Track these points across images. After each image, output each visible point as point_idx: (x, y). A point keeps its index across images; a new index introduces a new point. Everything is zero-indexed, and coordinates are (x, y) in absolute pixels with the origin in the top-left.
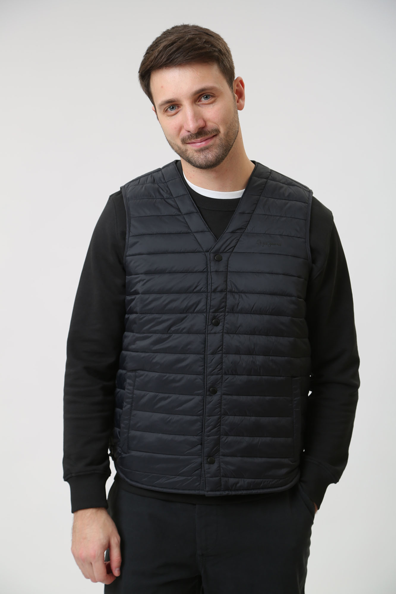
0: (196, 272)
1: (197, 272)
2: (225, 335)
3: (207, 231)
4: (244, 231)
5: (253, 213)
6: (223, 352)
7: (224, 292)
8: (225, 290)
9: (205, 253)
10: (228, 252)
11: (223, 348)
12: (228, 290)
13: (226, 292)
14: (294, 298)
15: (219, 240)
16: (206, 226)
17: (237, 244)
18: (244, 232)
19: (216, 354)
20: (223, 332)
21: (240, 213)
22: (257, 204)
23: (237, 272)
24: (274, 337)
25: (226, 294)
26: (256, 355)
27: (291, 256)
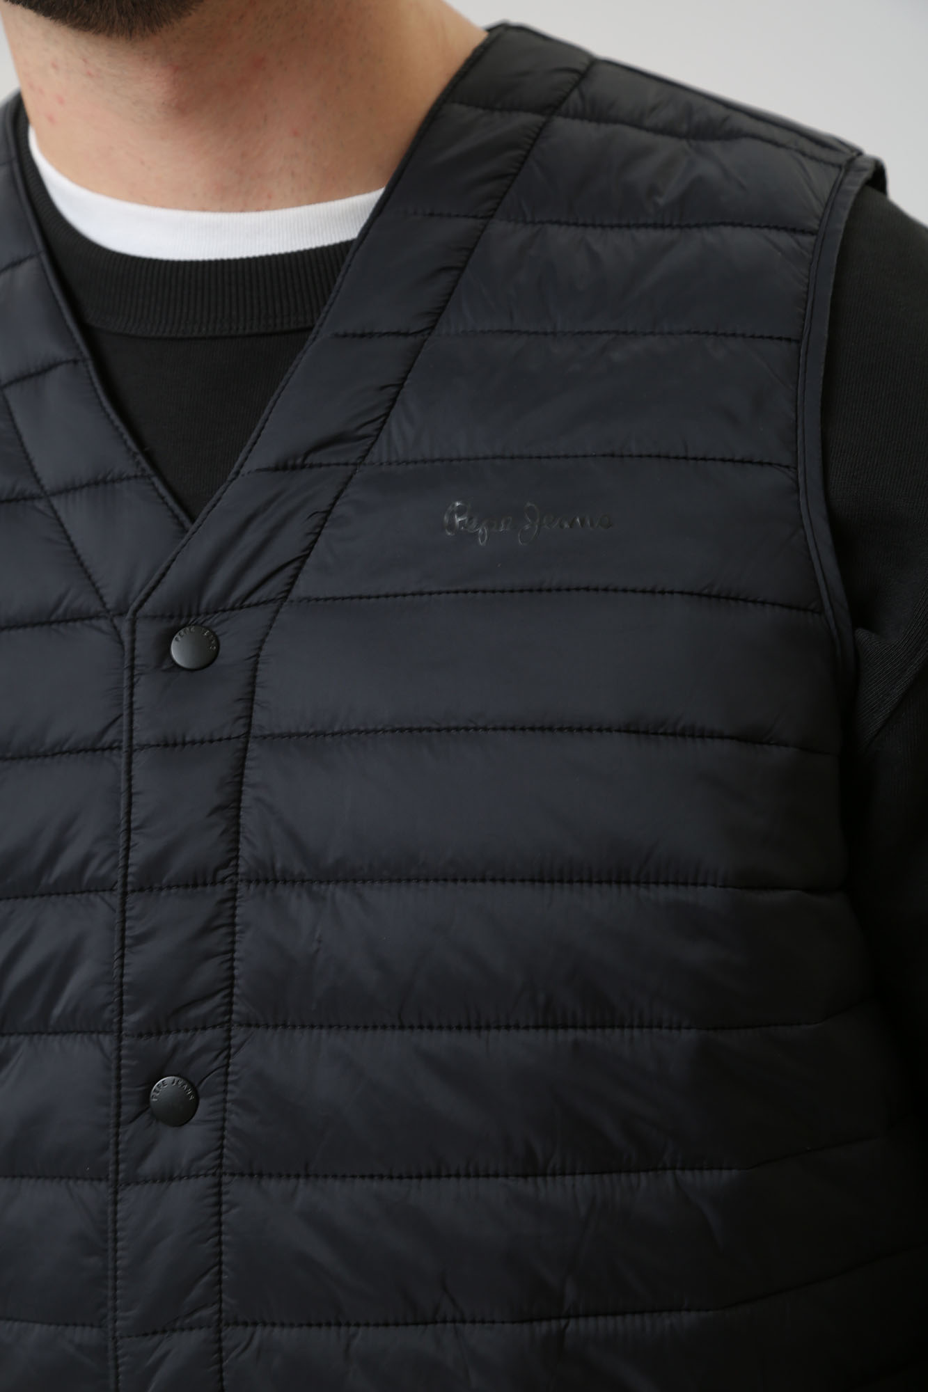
0: (57, 752)
1: (62, 753)
2: (236, 1189)
3: (129, 478)
4: (364, 457)
5: (433, 328)
6: (220, 1311)
7: (214, 883)
8: (225, 865)
9: (116, 621)
10: (257, 604)
11: (220, 1282)
12: (241, 870)
13: (228, 886)
14: (707, 897)
15: (198, 521)
16: (125, 442)
17: (315, 541)
18: (367, 460)
19: (174, 1330)
20: (220, 1166)
21: (337, 335)
22: (462, 269)
23: (308, 735)
24: (587, 1178)
25: (233, 897)
26: (464, 1321)
27: (682, 593)
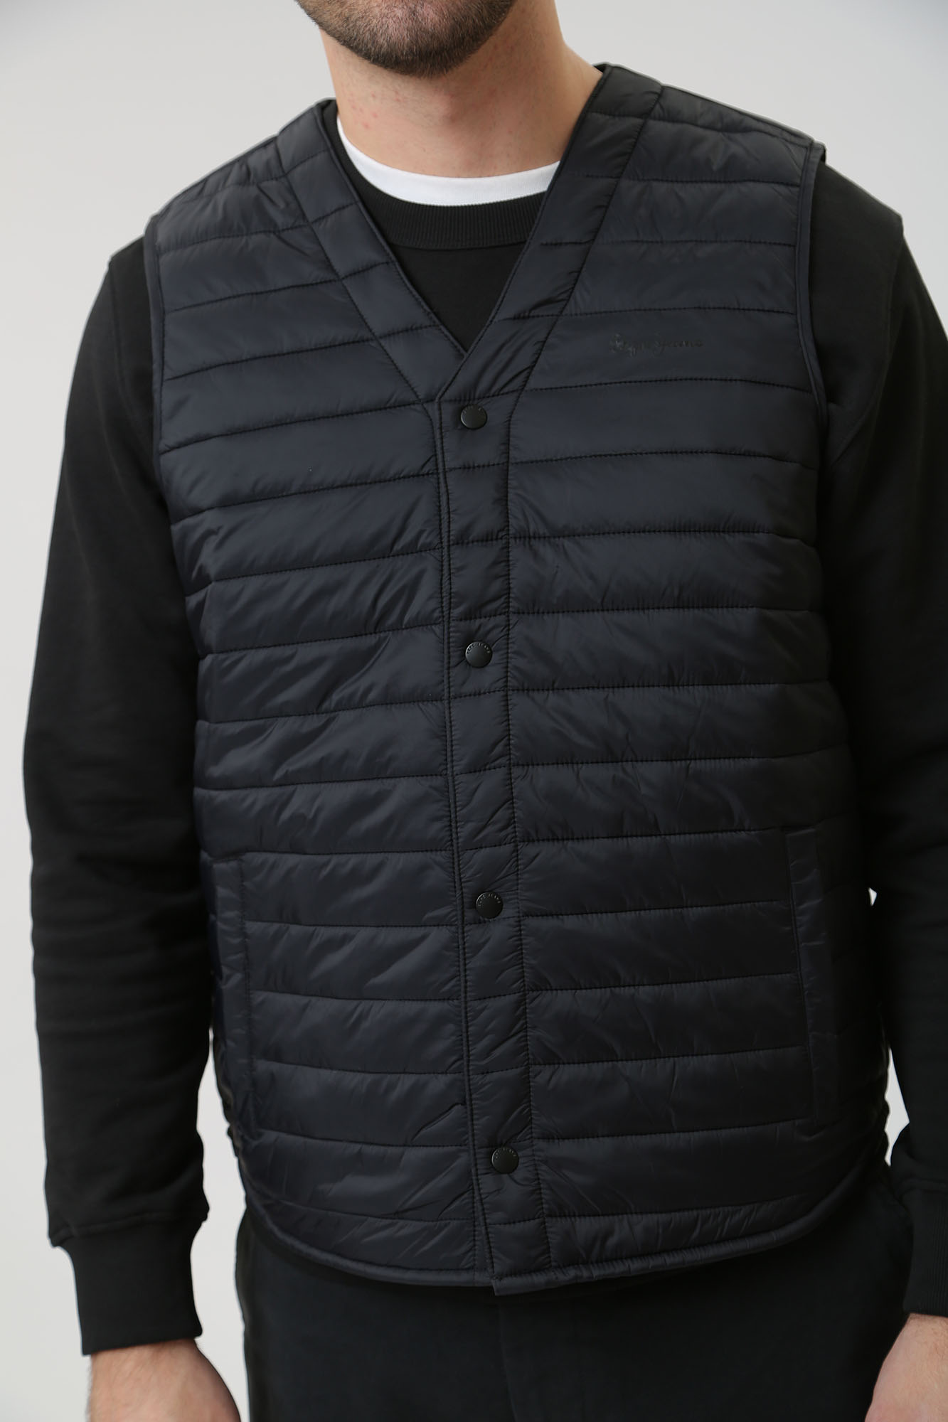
0: (396, 478)
1: (399, 478)
2: (515, 698)
3: (426, 327)
4: (561, 312)
5: (594, 240)
6: (510, 759)
7: (497, 539)
8: (502, 530)
9: (425, 405)
10: (507, 393)
11: (509, 744)
12: (511, 532)
13: (504, 541)
14: (762, 539)
15: (469, 352)
16: (422, 307)
17: (538, 358)
18: (564, 313)
19: (485, 770)
20: (506, 686)
21: (542, 244)
22: (607, 207)
23: (542, 461)
24: (701, 687)
25: (507, 546)
26: (637, 761)
27: (741, 380)
